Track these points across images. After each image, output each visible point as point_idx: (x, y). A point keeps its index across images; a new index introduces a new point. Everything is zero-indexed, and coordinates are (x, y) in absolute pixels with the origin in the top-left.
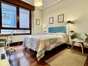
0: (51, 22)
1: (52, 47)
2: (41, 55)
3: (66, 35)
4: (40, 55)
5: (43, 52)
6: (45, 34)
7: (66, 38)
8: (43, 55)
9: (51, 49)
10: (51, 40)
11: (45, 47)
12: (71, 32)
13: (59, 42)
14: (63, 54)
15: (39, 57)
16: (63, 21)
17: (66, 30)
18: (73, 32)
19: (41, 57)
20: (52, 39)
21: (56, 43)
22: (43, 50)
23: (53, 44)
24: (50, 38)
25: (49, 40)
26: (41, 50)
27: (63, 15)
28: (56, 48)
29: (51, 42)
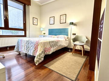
0: (52, 22)
1: (52, 50)
2: (40, 59)
3: (67, 38)
4: (38, 59)
5: (43, 55)
6: (44, 36)
7: (68, 41)
8: (43, 59)
9: (51, 53)
10: (51, 43)
11: (45, 51)
12: (73, 34)
13: (60, 45)
15: (37, 62)
16: (65, 22)
17: (68, 33)
18: (75, 34)
19: (40, 61)
20: (52, 42)
21: (57, 47)
22: (42, 54)
23: (54, 47)
24: (50, 41)
25: (50, 42)
26: (40, 54)
27: (66, 15)
28: (56, 51)
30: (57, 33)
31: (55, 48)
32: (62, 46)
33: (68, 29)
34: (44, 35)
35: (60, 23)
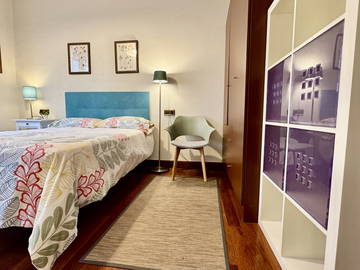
1: (109, 179)
2: (60, 236)
3: (150, 127)
4: (52, 238)
5: (72, 216)
8: (74, 232)
9: (104, 194)
10: (100, 150)
11: (80, 189)
12: (166, 112)
13: (133, 156)
14: (152, 201)
15: (49, 254)
16: (135, 69)
18: (173, 113)
19: (63, 246)
20: (105, 145)
21: (122, 163)
22: (68, 208)
23: (112, 167)
25: (95, 148)
26: (59, 210)
27: (138, 43)
28: (122, 180)
29: (102, 156)
30: (105, 108)
31: (117, 168)
32: (139, 157)
33: (148, 93)
34: (45, 118)
35: (117, 72)
